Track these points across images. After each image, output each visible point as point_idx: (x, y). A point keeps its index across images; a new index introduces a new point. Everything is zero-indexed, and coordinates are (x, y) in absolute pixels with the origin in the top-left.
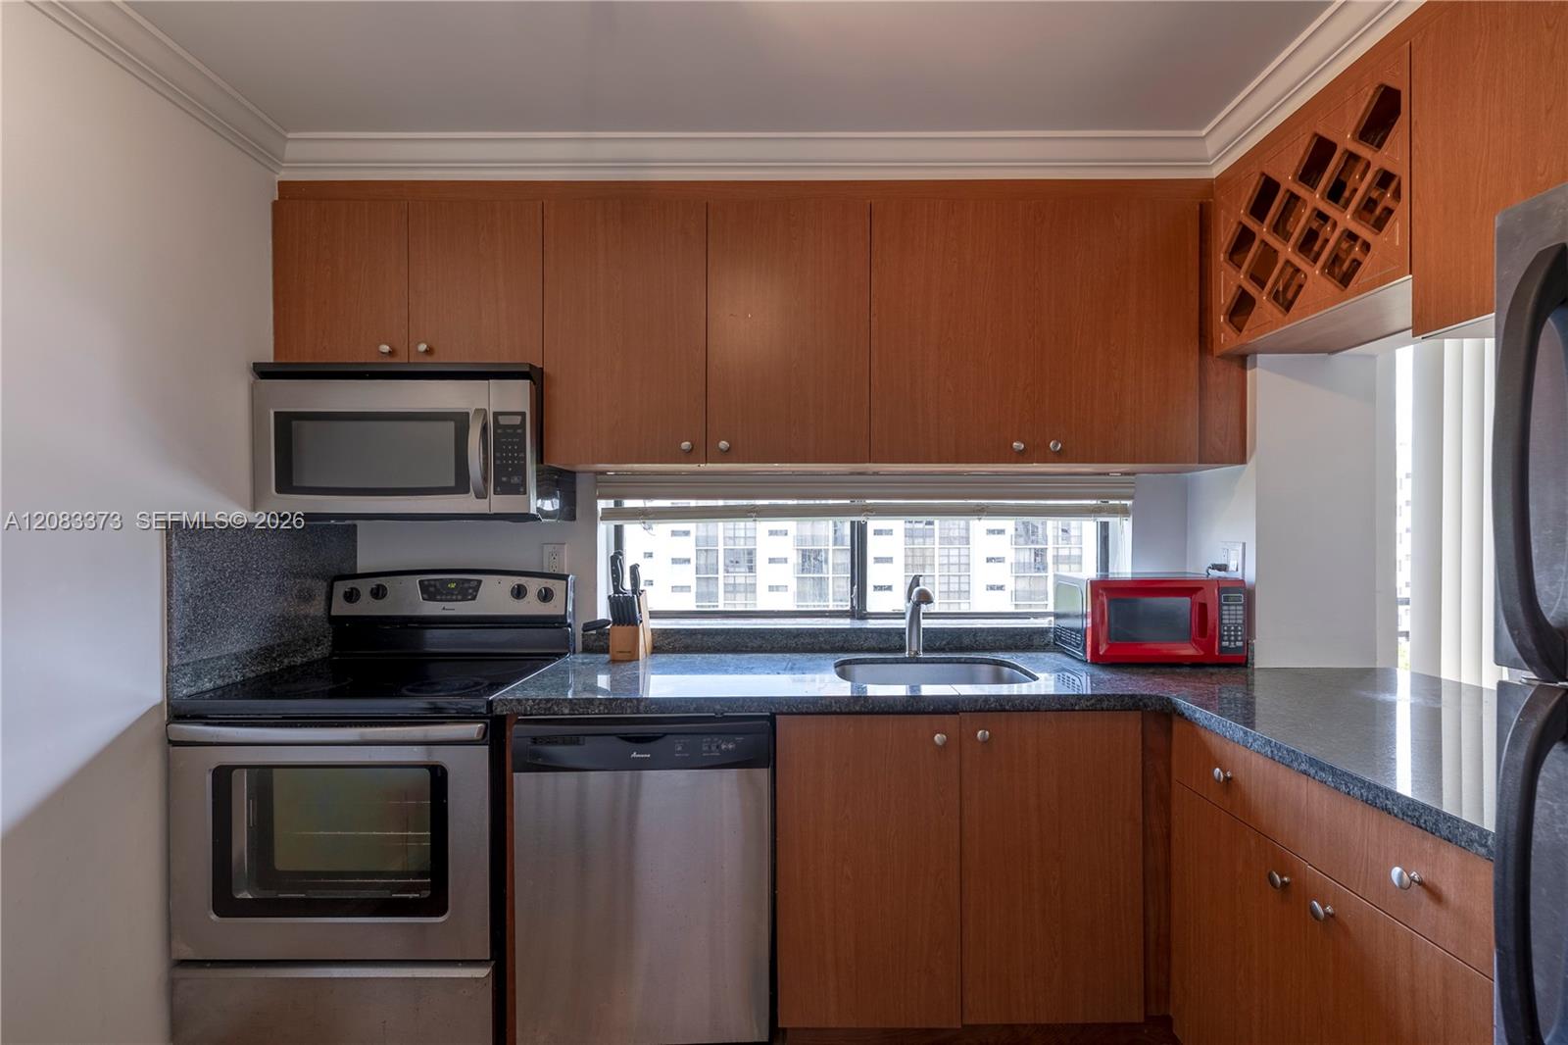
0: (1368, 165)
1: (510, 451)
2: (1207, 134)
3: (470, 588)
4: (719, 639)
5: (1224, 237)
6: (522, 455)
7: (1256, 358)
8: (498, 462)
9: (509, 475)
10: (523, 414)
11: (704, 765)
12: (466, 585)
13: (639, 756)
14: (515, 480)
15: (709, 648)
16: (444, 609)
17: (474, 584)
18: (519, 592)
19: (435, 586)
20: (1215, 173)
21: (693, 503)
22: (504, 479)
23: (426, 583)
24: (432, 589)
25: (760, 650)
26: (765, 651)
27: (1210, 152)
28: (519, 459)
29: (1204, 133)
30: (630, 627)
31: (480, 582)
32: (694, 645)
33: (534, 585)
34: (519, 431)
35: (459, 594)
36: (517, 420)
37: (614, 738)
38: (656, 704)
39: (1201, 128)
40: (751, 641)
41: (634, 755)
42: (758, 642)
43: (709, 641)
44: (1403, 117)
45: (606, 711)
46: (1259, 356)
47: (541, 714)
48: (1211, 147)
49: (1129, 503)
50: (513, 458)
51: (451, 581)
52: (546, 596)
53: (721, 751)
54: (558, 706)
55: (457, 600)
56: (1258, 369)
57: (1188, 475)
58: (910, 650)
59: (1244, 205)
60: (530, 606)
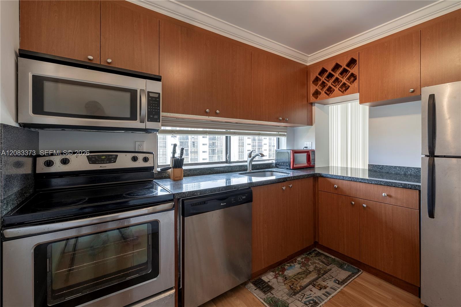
0: (350, 72)
1: (154, 106)
2: (310, 56)
3: (112, 158)
4: (198, 171)
5: (312, 78)
6: (158, 108)
7: (315, 104)
8: (149, 110)
9: (154, 115)
10: (159, 94)
11: (239, 204)
12: (110, 157)
13: (223, 204)
14: (156, 117)
15: (195, 174)
16: (101, 167)
17: (114, 156)
18: (135, 159)
19: (95, 158)
20: (308, 64)
21: (189, 129)
22: (151, 116)
23: (91, 157)
24: (93, 159)
25: (210, 174)
26: (211, 174)
27: (309, 60)
28: (157, 109)
29: (309, 56)
30: (180, 169)
31: (117, 156)
32: (191, 174)
33: (141, 156)
34: (158, 99)
35: (107, 161)
36: (157, 96)
37: (216, 200)
38: (224, 188)
39: (309, 55)
40: (207, 171)
41: (222, 204)
42: (209, 171)
43: (195, 172)
44: (357, 65)
45: (210, 192)
46: (316, 104)
47: (191, 196)
48: (309, 59)
49: (286, 133)
50: (155, 109)
51: (103, 155)
52: (146, 160)
53: (243, 199)
54: (196, 193)
55: (106, 163)
56: (315, 107)
57: (298, 127)
58: (249, 170)
59: (318, 73)
60: (140, 164)
